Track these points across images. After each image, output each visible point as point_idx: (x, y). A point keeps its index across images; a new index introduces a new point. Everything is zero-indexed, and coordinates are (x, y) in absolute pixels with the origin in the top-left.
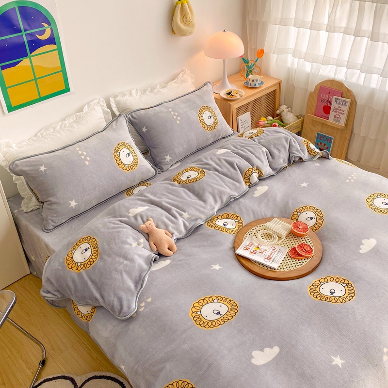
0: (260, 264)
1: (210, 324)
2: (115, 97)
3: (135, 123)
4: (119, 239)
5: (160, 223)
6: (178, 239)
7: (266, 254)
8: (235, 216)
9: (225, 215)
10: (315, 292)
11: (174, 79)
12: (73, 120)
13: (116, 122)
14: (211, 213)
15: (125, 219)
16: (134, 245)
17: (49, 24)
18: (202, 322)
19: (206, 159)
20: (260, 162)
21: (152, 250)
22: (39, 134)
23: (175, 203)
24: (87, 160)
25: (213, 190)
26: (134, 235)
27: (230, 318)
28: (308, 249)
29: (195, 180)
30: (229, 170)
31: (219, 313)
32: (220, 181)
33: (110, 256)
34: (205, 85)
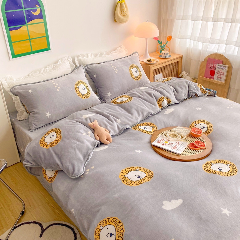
0: (168, 151)
1: (133, 183)
2: (78, 57)
3: (89, 72)
4: (74, 130)
5: (102, 124)
6: (113, 136)
7: (172, 145)
8: (151, 124)
9: (145, 124)
10: (207, 168)
11: (115, 50)
12: (52, 68)
13: (78, 70)
14: (135, 121)
15: (79, 120)
16: (84, 134)
17: (40, 6)
18: (127, 182)
19: (133, 91)
20: (169, 94)
21: (96, 139)
22: (30, 74)
23: (112, 113)
24: (58, 89)
25: (137, 108)
26: (85, 129)
27: (147, 180)
28: (202, 144)
29: (126, 102)
30: (148, 97)
31: (139, 177)
32: (142, 103)
33: (68, 139)
34: (134, 53)
